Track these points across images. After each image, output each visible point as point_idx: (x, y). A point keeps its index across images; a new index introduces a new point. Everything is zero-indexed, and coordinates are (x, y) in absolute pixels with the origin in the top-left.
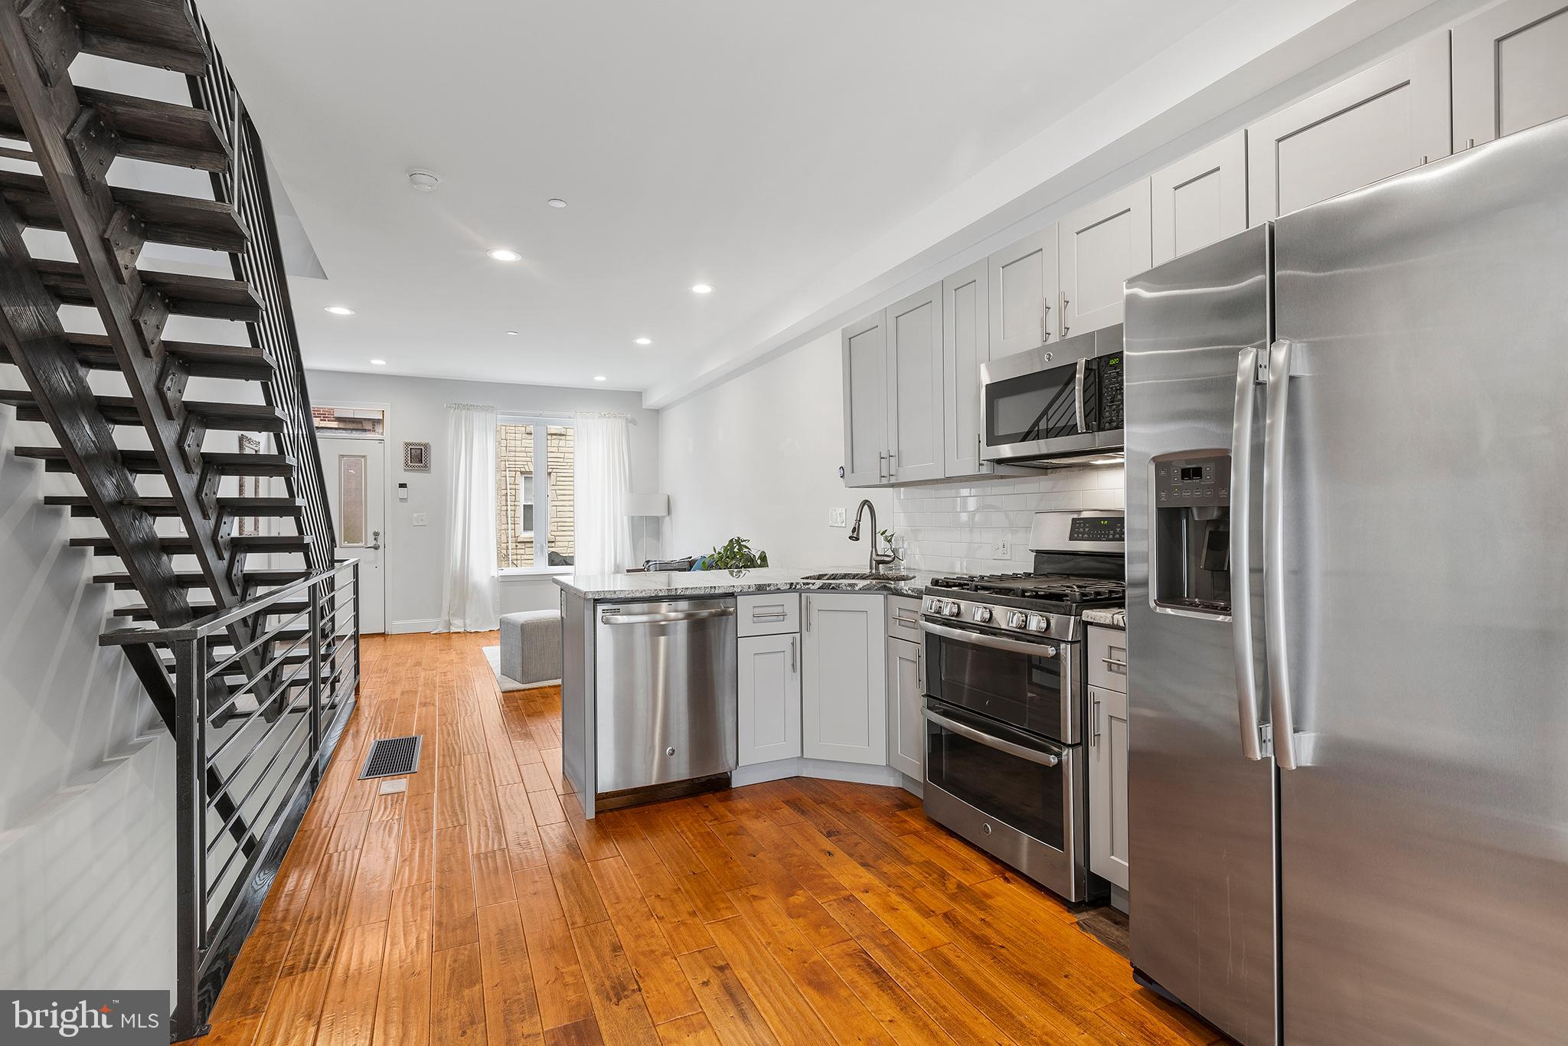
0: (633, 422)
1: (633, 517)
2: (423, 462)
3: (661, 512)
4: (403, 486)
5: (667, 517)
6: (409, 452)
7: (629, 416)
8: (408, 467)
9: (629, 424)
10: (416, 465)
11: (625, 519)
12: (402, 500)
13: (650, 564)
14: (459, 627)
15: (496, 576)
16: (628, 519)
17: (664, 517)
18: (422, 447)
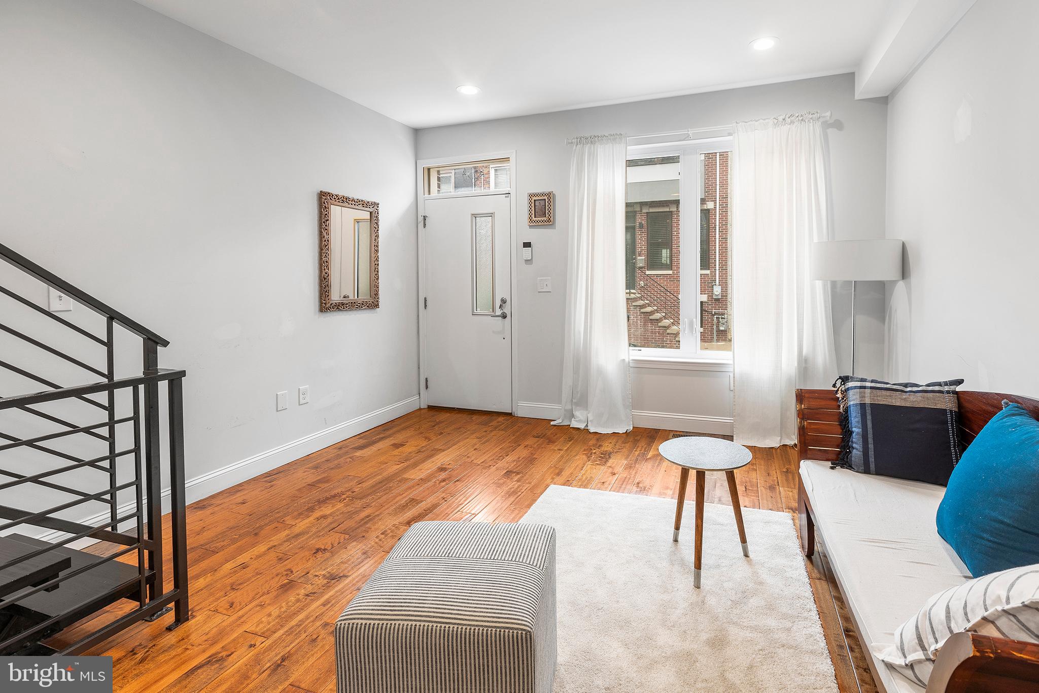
0: (838, 125)
1: (834, 284)
2: (547, 215)
3: (886, 271)
4: (527, 245)
5: (901, 284)
6: (533, 205)
7: (828, 114)
8: (533, 224)
9: (830, 131)
10: (540, 219)
11: (819, 284)
12: (527, 261)
13: (850, 384)
14: (580, 421)
15: (627, 360)
16: (824, 286)
17: (894, 283)
18: (546, 198)
